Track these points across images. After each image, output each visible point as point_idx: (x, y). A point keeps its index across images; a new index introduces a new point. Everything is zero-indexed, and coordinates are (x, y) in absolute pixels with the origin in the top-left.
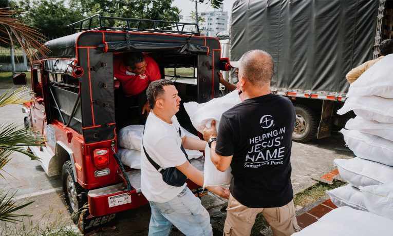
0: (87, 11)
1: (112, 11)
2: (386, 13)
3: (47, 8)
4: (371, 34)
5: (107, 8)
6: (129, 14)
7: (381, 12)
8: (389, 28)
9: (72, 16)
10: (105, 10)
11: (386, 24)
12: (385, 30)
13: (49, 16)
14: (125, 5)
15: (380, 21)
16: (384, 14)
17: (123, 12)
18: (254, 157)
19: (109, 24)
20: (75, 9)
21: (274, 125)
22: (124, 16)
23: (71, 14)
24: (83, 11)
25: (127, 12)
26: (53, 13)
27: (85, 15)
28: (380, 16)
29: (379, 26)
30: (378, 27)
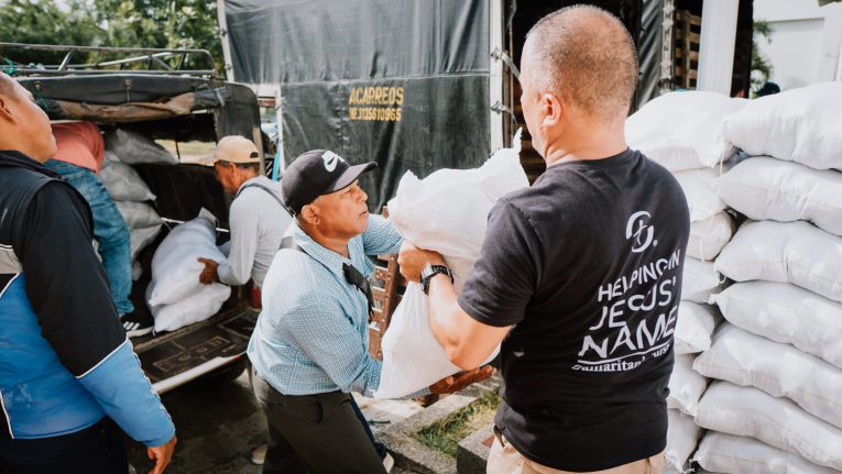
0: (108, 18)
1: (162, 19)
2: (678, 15)
3: (19, 10)
4: (654, 56)
5: (151, 11)
6: (196, 25)
7: (668, 16)
8: (685, 45)
9: (76, 30)
10: (146, 16)
11: (678, 37)
12: (678, 50)
13: (24, 29)
14: (188, 5)
15: (667, 32)
16: (674, 18)
17: (184, 19)
18: (606, 342)
19: (155, 43)
20: (81, 15)
21: (655, 243)
22: (186, 29)
23: (74, 24)
24: (100, 18)
25: (192, 21)
26: (34, 21)
27: (105, 25)
28: (668, 23)
29: (668, 41)
30: (665, 43)
